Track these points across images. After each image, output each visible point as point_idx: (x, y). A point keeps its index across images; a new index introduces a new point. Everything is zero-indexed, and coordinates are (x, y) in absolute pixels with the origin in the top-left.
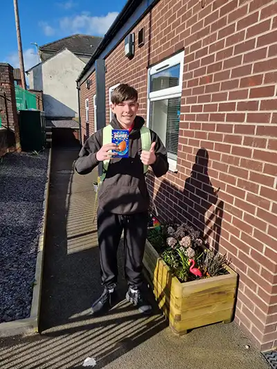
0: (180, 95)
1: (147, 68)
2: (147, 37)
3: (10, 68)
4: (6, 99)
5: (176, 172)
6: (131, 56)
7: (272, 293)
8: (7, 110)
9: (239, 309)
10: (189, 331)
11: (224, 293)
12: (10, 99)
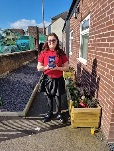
0: (88, 32)
1: (81, 22)
2: (81, 8)
3: (37, 28)
4: (35, 39)
5: (86, 65)
6: (76, 18)
7: (112, 117)
8: (36, 43)
9: (102, 124)
10: (78, 128)
11: (94, 115)
12: (37, 39)
